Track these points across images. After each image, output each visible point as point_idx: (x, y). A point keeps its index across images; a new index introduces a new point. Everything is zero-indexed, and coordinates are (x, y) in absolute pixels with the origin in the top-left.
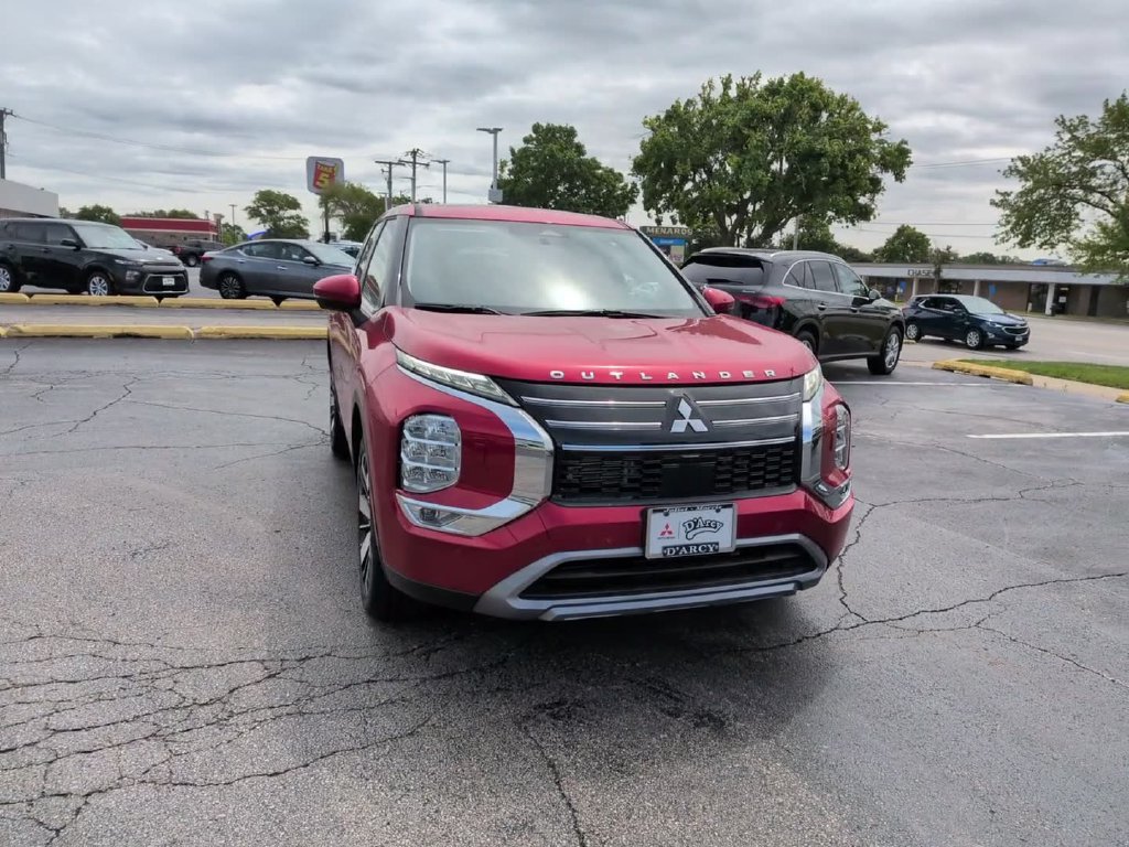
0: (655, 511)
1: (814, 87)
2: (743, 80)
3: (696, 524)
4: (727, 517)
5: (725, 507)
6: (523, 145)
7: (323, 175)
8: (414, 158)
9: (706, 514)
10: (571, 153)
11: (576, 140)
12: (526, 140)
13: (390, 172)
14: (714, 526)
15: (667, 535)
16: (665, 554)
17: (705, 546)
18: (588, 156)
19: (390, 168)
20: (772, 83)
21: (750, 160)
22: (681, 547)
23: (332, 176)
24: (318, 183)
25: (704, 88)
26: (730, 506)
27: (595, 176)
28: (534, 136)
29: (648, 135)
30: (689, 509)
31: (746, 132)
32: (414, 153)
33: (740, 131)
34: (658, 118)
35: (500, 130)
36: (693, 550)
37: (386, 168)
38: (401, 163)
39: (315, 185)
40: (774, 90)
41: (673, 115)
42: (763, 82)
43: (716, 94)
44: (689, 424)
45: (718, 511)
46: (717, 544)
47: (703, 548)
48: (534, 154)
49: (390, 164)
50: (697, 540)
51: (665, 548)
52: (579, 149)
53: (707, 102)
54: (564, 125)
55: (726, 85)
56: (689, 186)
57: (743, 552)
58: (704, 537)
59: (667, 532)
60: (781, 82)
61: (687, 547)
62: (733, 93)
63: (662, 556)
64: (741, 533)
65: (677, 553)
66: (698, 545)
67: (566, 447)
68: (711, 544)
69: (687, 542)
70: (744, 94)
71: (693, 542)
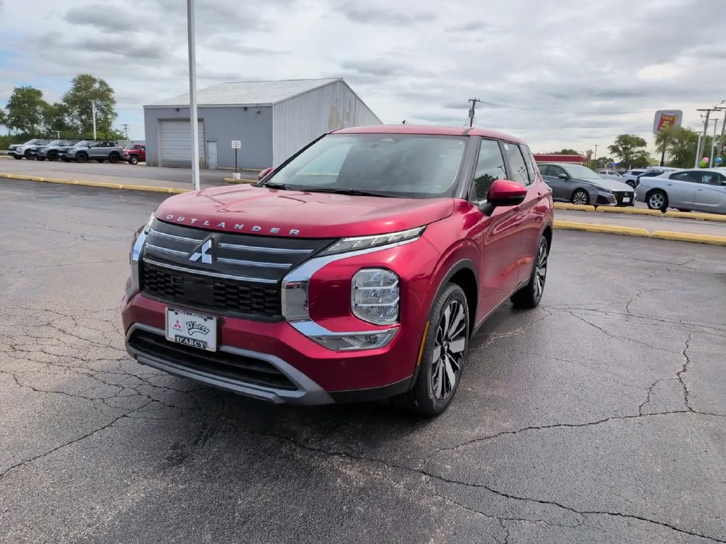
0: (169, 309)
3: (193, 325)
4: (210, 326)
5: (208, 318)
7: (665, 122)
9: (199, 320)
13: (707, 117)
14: (205, 331)
15: (178, 327)
16: (176, 340)
17: (199, 342)
19: (708, 114)
22: (185, 338)
24: (661, 128)
26: (212, 319)
30: (188, 314)
36: (191, 343)
37: (705, 114)
39: (659, 130)
45: (205, 320)
46: (205, 343)
47: (197, 343)
49: (709, 110)
50: (194, 336)
51: (176, 336)
57: (219, 354)
58: (198, 336)
59: (177, 325)
61: (188, 339)
63: (174, 341)
64: (220, 341)
65: (183, 341)
66: (194, 340)
68: (202, 342)
69: (189, 336)
71: (191, 337)
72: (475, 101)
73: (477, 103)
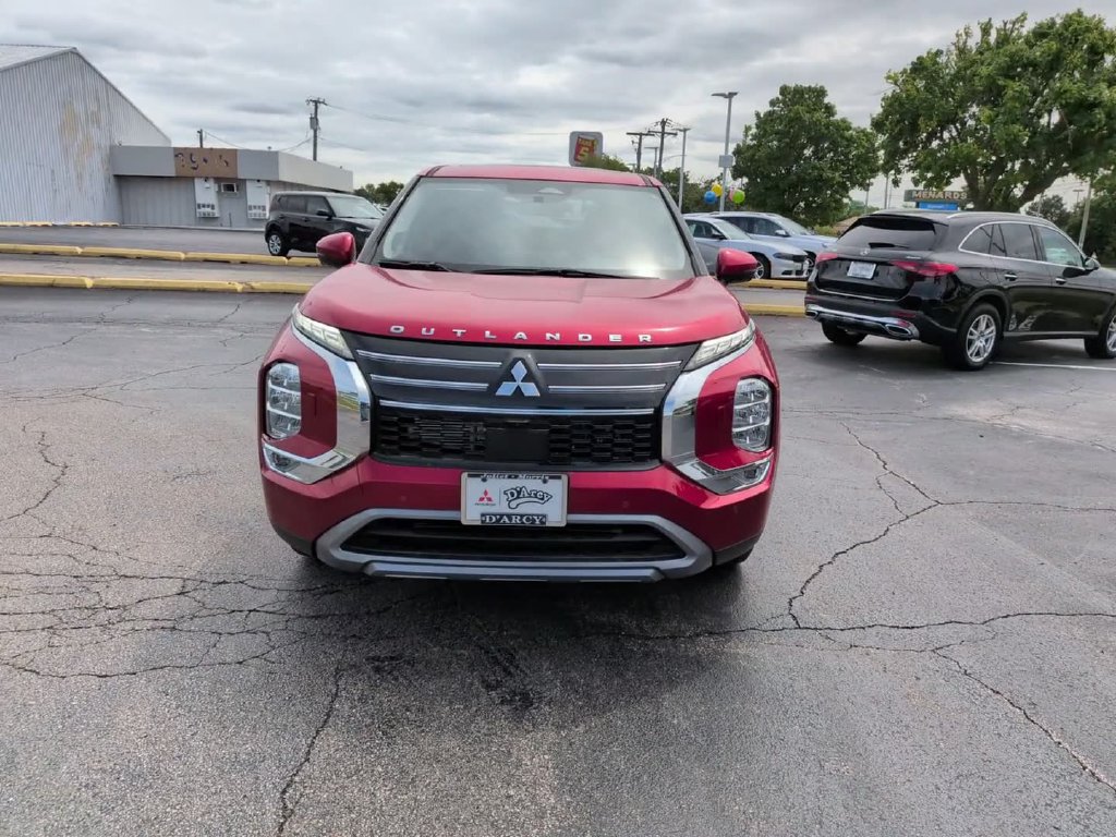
0: (470, 476)
1: (1095, 27)
2: (1005, 24)
3: (519, 493)
4: (557, 489)
5: (551, 478)
6: (769, 108)
7: (583, 148)
8: (663, 128)
9: (530, 483)
10: (820, 115)
11: (826, 100)
12: (772, 103)
13: (640, 144)
14: (543, 498)
15: (486, 501)
16: (482, 522)
17: (530, 517)
18: (838, 117)
19: (640, 139)
20: (1041, 26)
21: (1004, 114)
22: (502, 516)
23: (592, 150)
24: (579, 157)
25: (957, 35)
26: (559, 478)
27: (843, 137)
28: (780, 97)
29: (889, 89)
30: (510, 477)
31: (1001, 82)
32: (663, 123)
33: (994, 81)
34: (905, 71)
35: (736, 94)
36: (516, 521)
37: (636, 139)
38: (649, 133)
39: (576, 159)
40: (1041, 34)
41: (919, 67)
42: (1028, 27)
43: (973, 42)
44: (518, 387)
45: (545, 481)
46: (544, 516)
47: (528, 519)
48: (780, 117)
49: (641, 135)
50: (520, 510)
51: (483, 515)
52: (829, 110)
53: (962, 51)
54: (813, 86)
55: (986, 31)
56: (935, 144)
57: (571, 528)
58: (529, 508)
59: (486, 498)
60: (1053, 23)
61: (509, 516)
62: (993, 38)
63: (479, 523)
64: (572, 508)
65: (498, 521)
66: (522, 516)
67: (384, 403)
68: (538, 516)
69: (511, 511)
70: (1004, 39)
71: (515, 512)
72: (316, 103)
73: (321, 106)
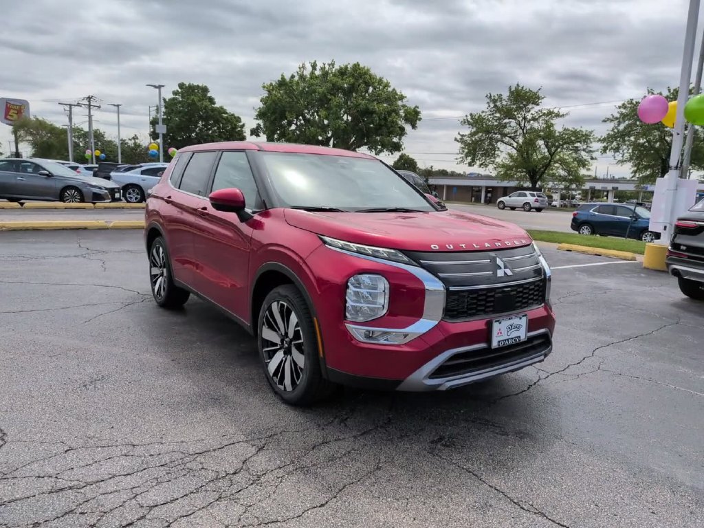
0: (496, 321)
1: (367, 72)
2: (324, 65)
3: (511, 327)
4: (523, 322)
5: (523, 316)
6: (172, 96)
7: (12, 111)
8: (89, 102)
9: (516, 321)
10: (206, 103)
11: (209, 95)
12: (175, 93)
13: (70, 111)
14: (518, 327)
15: (500, 334)
18: (217, 105)
19: (71, 108)
20: (341, 69)
21: (333, 114)
22: (505, 340)
23: (19, 112)
24: (8, 117)
25: (300, 68)
26: (525, 315)
27: (222, 117)
28: (180, 90)
29: (265, 94)
30: (509, 319)
31: (329, 97)
32: (89, 98)
33: (325, 96)
34: (271, 84)
35: (163, 86)
36: (510, 341)
37: (67, 108)
38: (78, 105)
39: (6, 118)
40: (342, 72)
41: (282, 83)
42: (337, 67)
43: (307, 73)
44: (504, 271)
45: (520, 319)
46: (520, 337)
47: (514, 340)
48: (180, 102)
49: (70, 105)
50: (512, 336)
51: (499, 342)
52: (211, 100)
53: (302, 77)
54: (200, 85)
55: (314, 66)
56: (293, 127)
57: (530, 340)
58: (514, 334)
59: (500, 332)
60: (346, 67)
61: (508, 340)
62: (318, 73)
63: (498, 346)
64: (530, 329)
65: (504, 344)
66: (512, 339)
67: (452, 289)
68: (518, 337)
69: (508, 337)
70: (325, 74)
71: (510, 337)
